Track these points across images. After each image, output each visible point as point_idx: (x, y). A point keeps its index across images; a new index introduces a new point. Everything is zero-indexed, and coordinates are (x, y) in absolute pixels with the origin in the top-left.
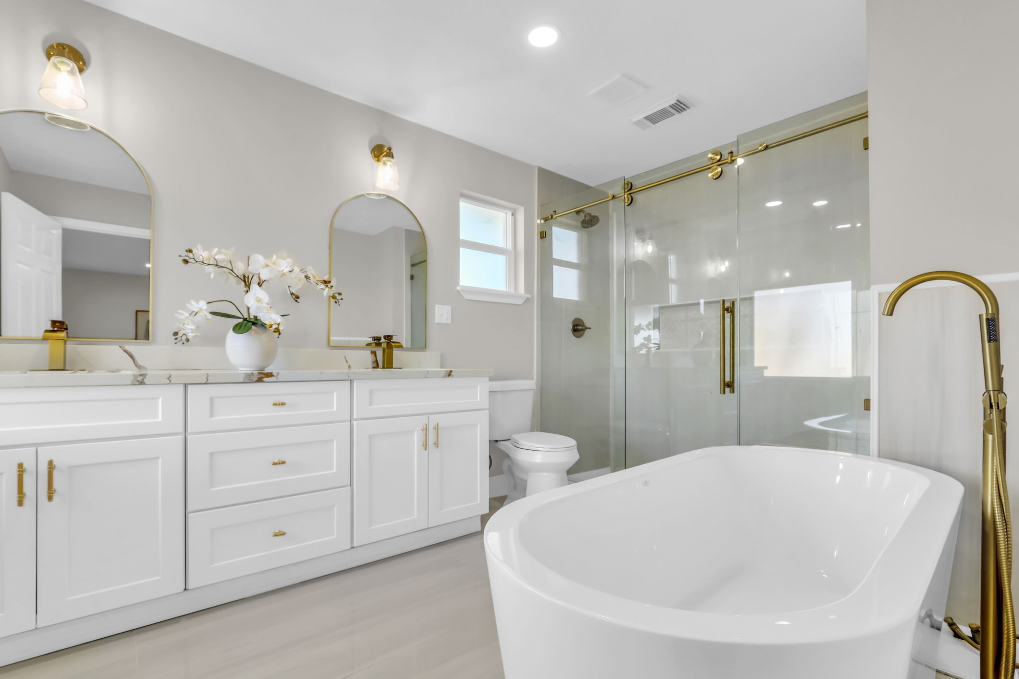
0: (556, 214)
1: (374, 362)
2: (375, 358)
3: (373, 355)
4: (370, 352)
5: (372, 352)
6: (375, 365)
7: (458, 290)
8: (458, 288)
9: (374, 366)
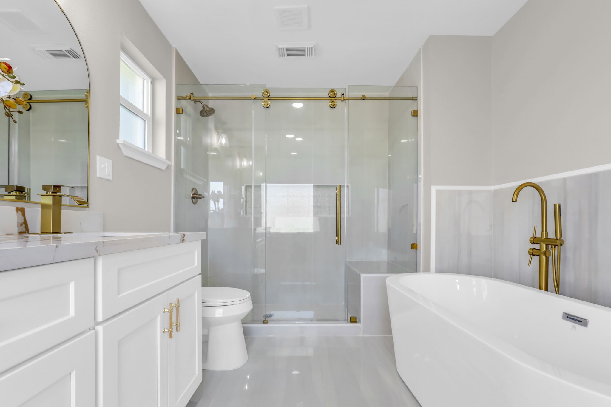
0: (193, 97)
1: (21, 225)
2: (23, 218)
3: (20, 213)
4: (14, 208)
5: (18, 209)
6: (23, 229)
7: (118, 144)
8: (118, 141)
9: (21, 231)
